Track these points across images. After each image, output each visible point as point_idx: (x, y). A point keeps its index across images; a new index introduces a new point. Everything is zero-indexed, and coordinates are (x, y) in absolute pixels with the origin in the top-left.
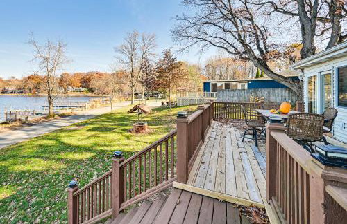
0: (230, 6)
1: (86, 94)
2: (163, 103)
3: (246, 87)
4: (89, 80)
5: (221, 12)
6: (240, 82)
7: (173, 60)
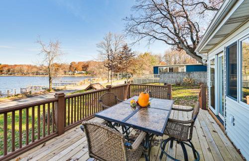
0: (168, 7)
1: (85, 75)
2: (125, 82)
3: (185, 71)
4: (88, 66)
5: (161, 13)
6: (181, 66)
7: (130, 51)
